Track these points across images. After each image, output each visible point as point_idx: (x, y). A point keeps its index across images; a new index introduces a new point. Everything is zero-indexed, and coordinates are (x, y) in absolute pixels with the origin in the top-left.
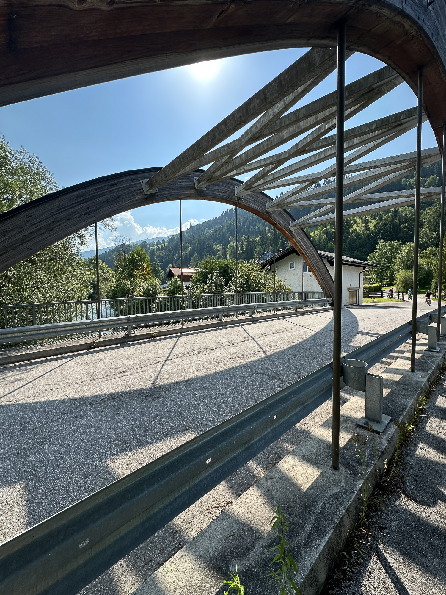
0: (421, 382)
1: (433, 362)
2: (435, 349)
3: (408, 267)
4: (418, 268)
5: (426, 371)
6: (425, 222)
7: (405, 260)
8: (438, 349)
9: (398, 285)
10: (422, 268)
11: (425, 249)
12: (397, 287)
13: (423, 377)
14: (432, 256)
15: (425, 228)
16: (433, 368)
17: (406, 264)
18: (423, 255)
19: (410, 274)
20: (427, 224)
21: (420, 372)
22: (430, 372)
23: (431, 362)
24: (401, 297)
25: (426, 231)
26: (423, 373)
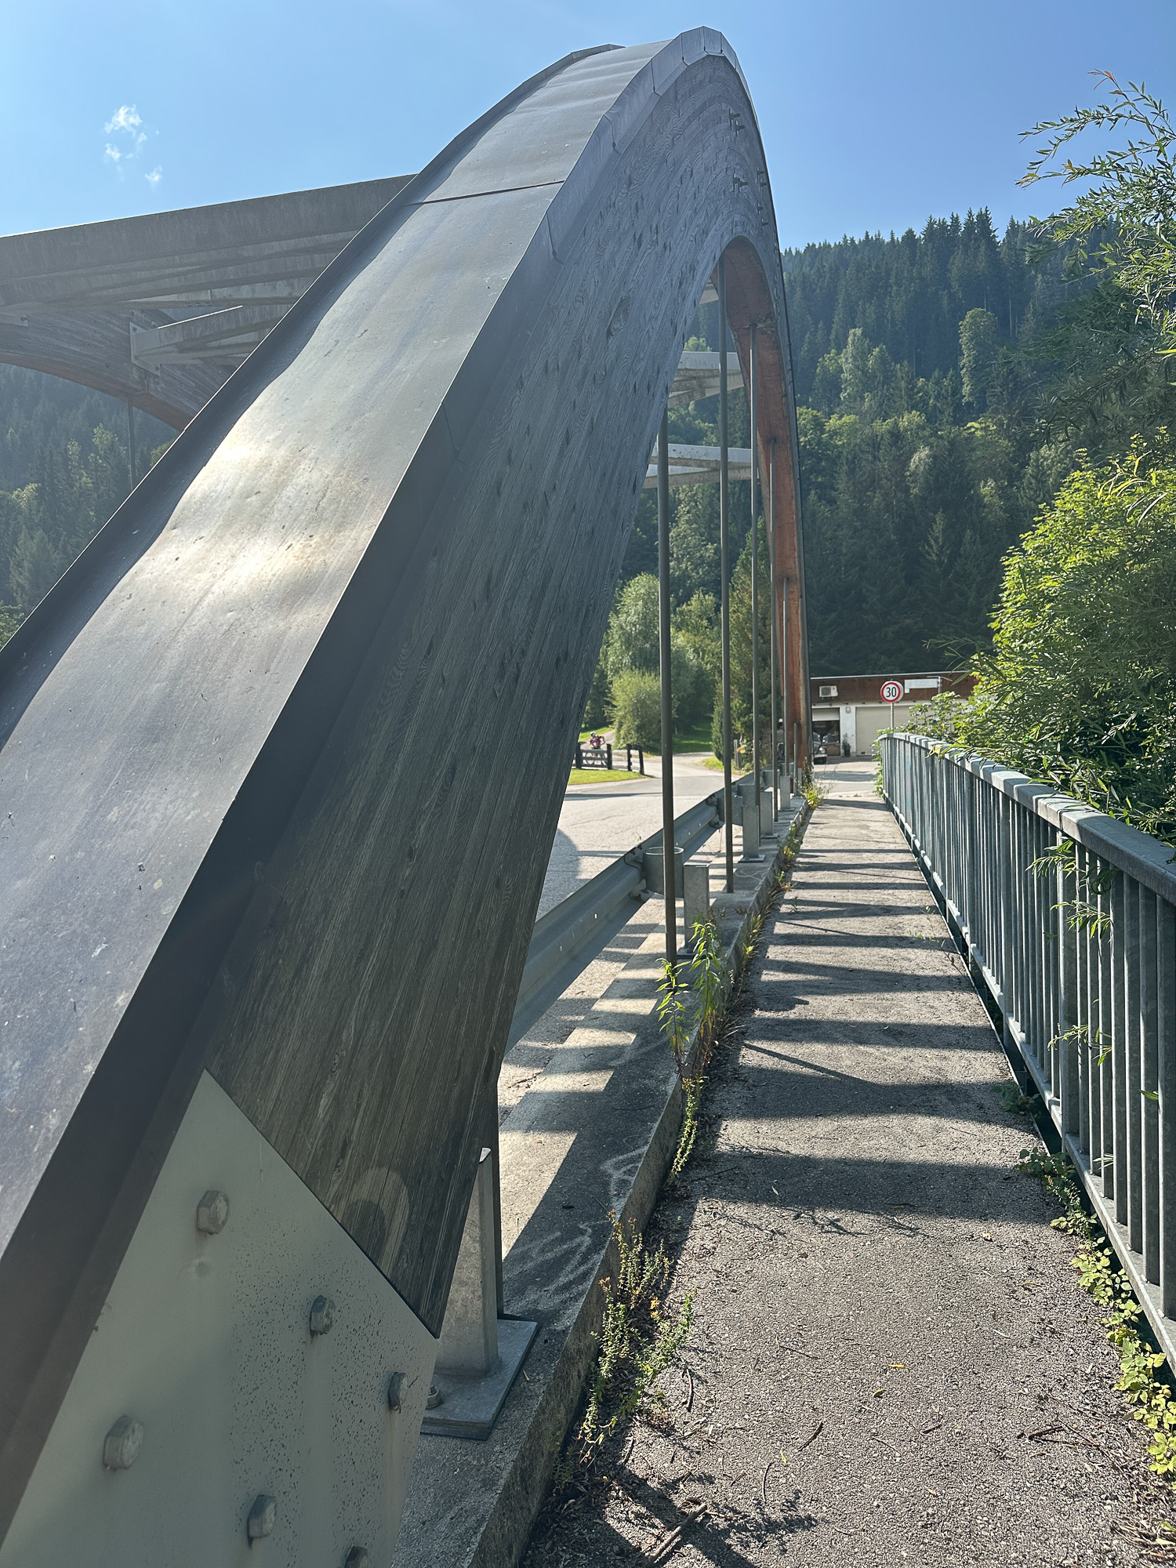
0: (749, 902)
1: (759, 876)
2: (758, 857)
3: (644, 662)
4: (672, 663)
5: (751, 888)
6: (680, 502)
7: (636, 638)
8: (762, 857)
9: (621, 725)
10: (683, 665)
11: (687, 598)
12: (619, 730)
13: (751, 895)
14: (705, 623)
15: (683, 526)
16: (761, 883)
17: (641, 650)
18: (683, 620)
19: (652, 683)
20: (688, 512)
21: (741, 892)
22: (757, 889)
23: (756, 876)
24: (636, 764)
25: (685, 537)
26: (746, 892)
